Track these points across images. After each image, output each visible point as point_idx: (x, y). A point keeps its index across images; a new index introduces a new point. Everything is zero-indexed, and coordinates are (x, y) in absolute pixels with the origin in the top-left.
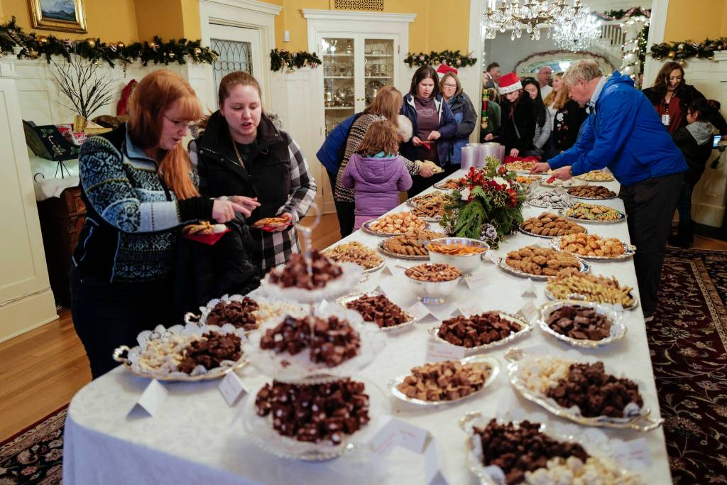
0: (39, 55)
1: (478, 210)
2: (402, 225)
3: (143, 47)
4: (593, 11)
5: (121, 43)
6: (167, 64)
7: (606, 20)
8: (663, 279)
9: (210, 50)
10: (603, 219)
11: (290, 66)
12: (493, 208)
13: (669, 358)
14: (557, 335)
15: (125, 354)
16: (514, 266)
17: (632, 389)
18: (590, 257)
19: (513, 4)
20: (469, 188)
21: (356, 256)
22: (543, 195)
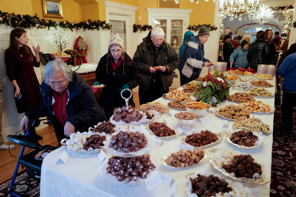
0: (46, 27)
1: (209, 91)
2: (179, 96)
3: (84, 23)
4: (271, 6)
5: (76, 22)
6: (92, 30)
7: (276, 10)
8: (293, 122)
9: (109, 24)
10: (264, 96)
11: (141, 30)
12: (216, 90)
13: (291, 156)
14: (233, 144)
15: (65, 142)
16: (221, 114)
17: (258, 167)
18: (255, 112)
19: (230, 6)
20: (206, 82)
21: (157, 108)
22: (239, 85)
